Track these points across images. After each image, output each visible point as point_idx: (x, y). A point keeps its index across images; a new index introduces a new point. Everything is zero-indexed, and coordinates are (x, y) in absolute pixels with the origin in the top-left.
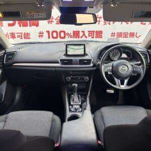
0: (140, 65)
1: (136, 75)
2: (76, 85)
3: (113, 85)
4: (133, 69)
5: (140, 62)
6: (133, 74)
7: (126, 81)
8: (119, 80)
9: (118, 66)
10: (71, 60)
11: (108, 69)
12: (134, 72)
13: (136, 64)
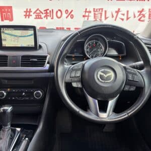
0: (141, 68)
1: (133, 89)
2: (9, 109)
3: (82, 113)
4: (127, 76)
5: (142, 62)
6: (127, 88)
7: (111, 103)
8: (97, 101)
9: (93, 68)
10: (6, 57)
11: (73, 75)
12: (128, 82)
13: (134, 67)
